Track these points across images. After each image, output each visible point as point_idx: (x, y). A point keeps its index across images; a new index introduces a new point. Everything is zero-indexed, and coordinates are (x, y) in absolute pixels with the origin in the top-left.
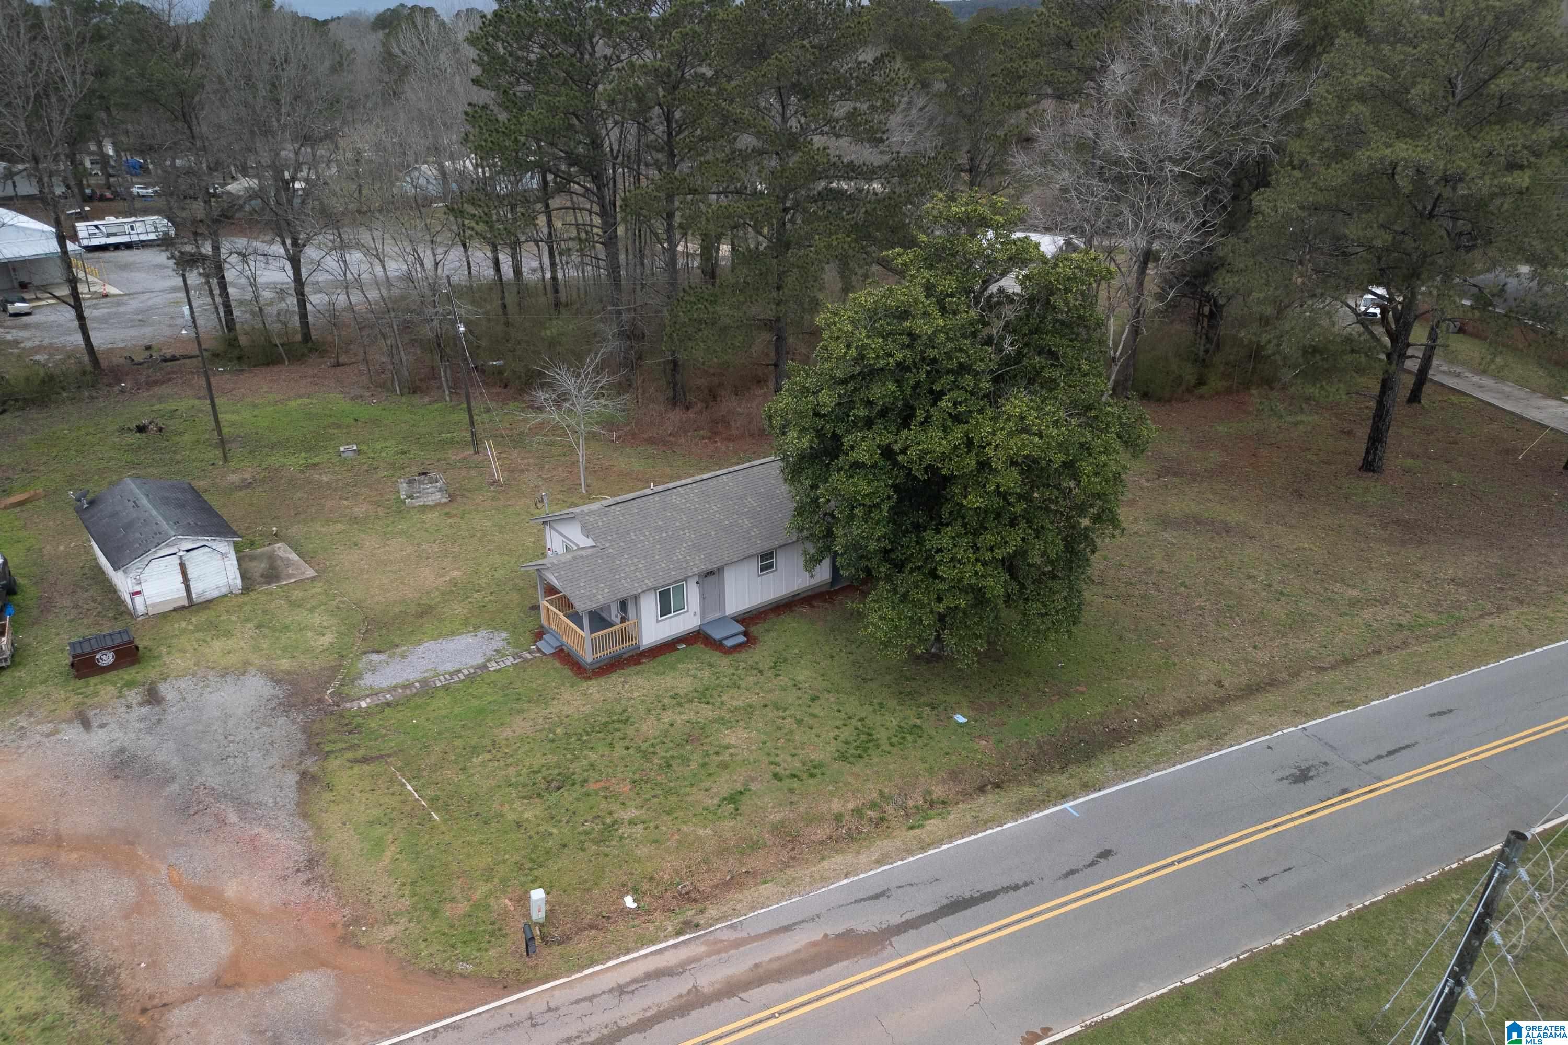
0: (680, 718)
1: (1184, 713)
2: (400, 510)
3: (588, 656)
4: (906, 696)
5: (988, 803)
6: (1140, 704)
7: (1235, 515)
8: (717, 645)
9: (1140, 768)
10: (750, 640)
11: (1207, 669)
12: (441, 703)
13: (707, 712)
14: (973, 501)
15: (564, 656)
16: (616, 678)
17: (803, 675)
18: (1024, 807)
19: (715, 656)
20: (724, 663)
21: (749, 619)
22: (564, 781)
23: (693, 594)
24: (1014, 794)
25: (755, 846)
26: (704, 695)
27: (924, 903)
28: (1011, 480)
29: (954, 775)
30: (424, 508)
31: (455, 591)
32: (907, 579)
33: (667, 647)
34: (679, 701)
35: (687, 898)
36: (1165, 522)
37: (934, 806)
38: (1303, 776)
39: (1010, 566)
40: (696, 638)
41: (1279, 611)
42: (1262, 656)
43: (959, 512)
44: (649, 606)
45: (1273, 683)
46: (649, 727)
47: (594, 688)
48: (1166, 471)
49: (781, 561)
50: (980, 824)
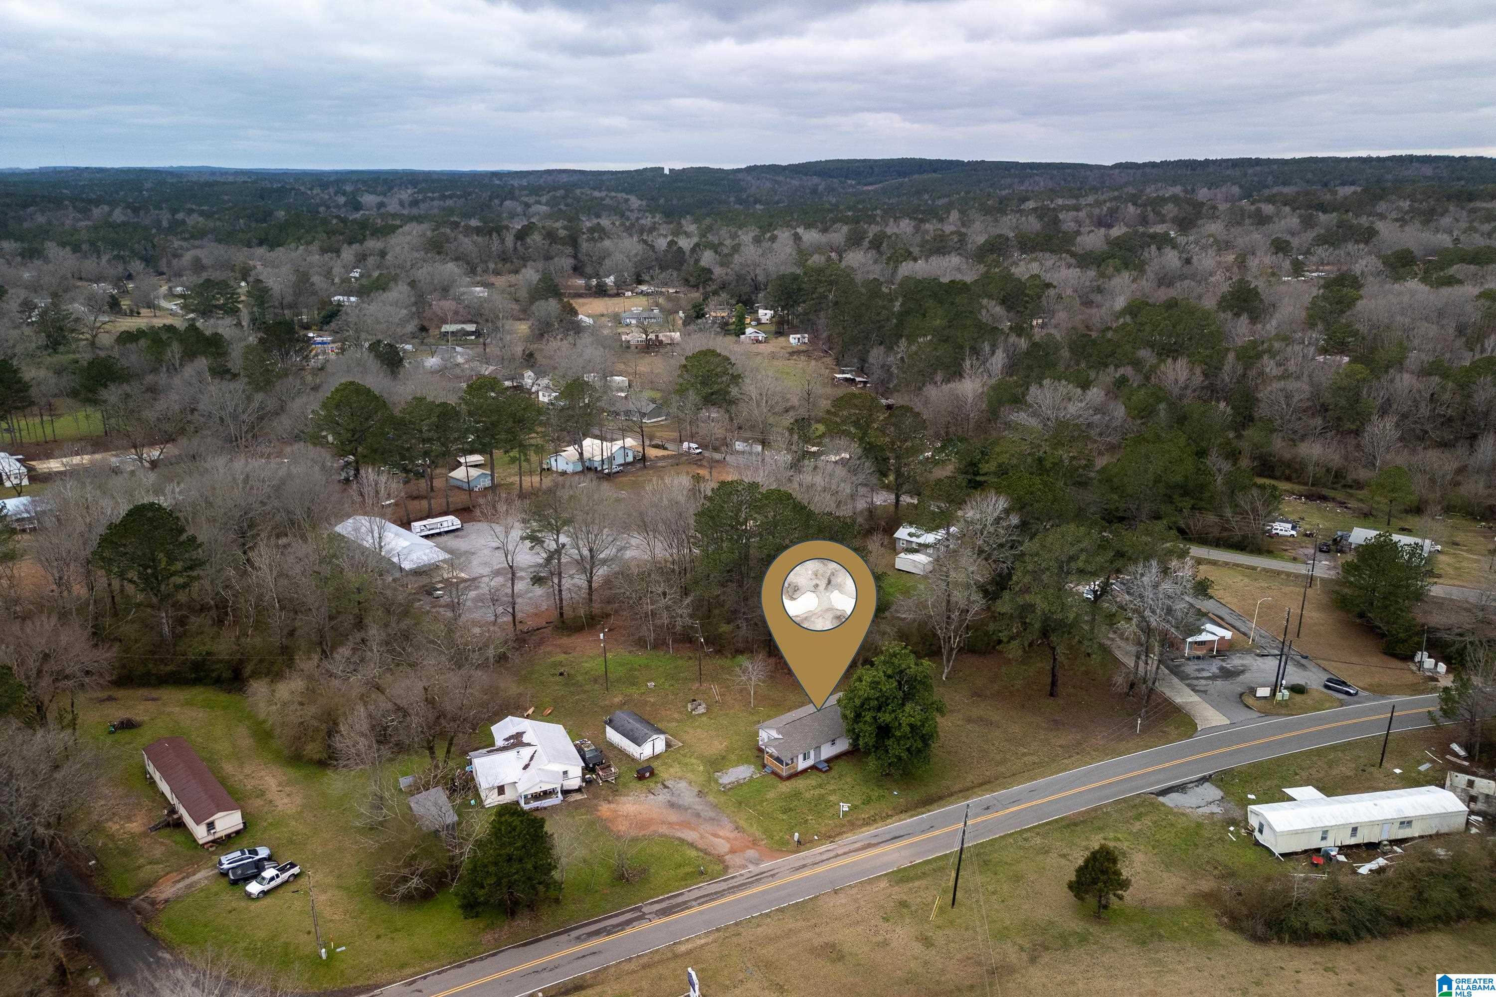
0: (817, 792)
1: (961, 791)
2: (690, 716)
3: (784, 774)
4: (879, 786)
5: (903, 816)
6: (948, 788)
7: (996, 717)
8: (820, 770)
9: (944, 806)
10: (830, 768)
11: (970, 777)
12: (745, 788)
13: (823, 791)
14: (898, 734)
15: (774, 773)
16: (793, 781)
17: (849, 780)
18: (912, 816)
19: (821, 774)
20: (823, 776)
21: (828, 761)
22: (790, 810)
23: (812, 753)
24: (909, 814)
25: (844, 826)
26: (820, 786)
27: (888, 837)
28: (908, 729)
29: (894, 809)
30: (699, 715)
31: (730, 750)
32: (880, 752)
33: (805, 771)
34: (814, 788)
35: (830, 837)
36: (969, 720)
37: (889, 816)
38: (988, 808)
39: (908, 750)
40: (813, 767)
41: (998, 757)
42: (988, 773)
43: (893, 735)
44: (801, 757)
45: (989, 782)
46: (808, 795)
47: (788, 783)
48: (975, 694)
49: (837, 742)
50: (901, 820)
